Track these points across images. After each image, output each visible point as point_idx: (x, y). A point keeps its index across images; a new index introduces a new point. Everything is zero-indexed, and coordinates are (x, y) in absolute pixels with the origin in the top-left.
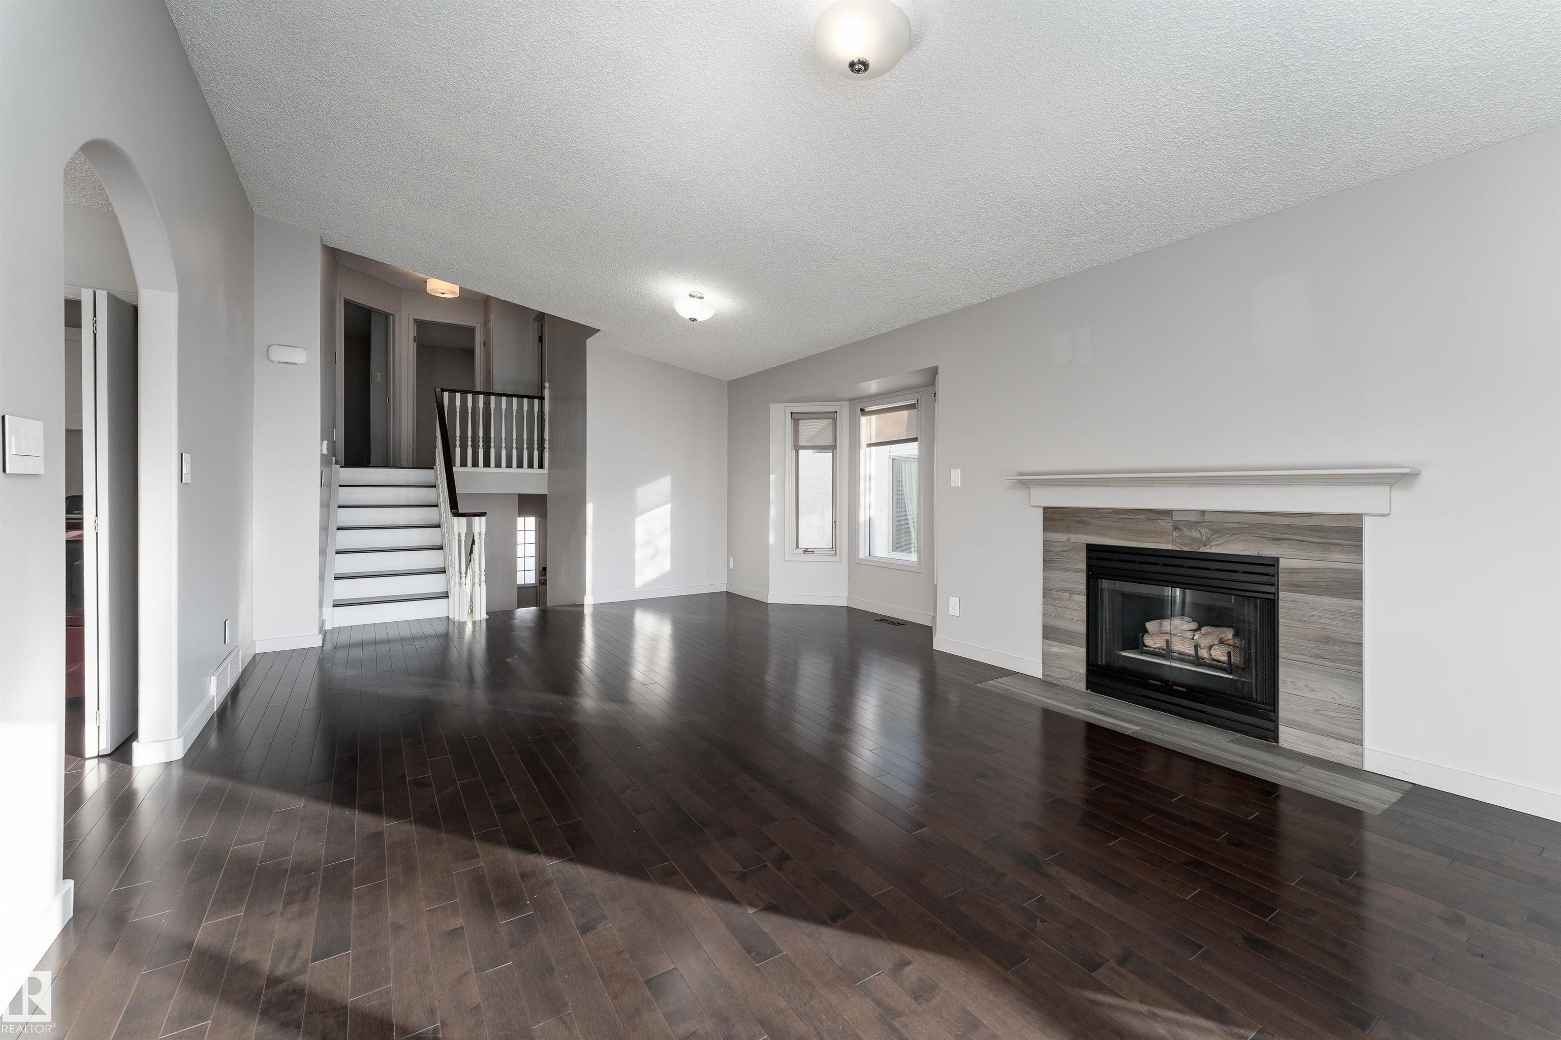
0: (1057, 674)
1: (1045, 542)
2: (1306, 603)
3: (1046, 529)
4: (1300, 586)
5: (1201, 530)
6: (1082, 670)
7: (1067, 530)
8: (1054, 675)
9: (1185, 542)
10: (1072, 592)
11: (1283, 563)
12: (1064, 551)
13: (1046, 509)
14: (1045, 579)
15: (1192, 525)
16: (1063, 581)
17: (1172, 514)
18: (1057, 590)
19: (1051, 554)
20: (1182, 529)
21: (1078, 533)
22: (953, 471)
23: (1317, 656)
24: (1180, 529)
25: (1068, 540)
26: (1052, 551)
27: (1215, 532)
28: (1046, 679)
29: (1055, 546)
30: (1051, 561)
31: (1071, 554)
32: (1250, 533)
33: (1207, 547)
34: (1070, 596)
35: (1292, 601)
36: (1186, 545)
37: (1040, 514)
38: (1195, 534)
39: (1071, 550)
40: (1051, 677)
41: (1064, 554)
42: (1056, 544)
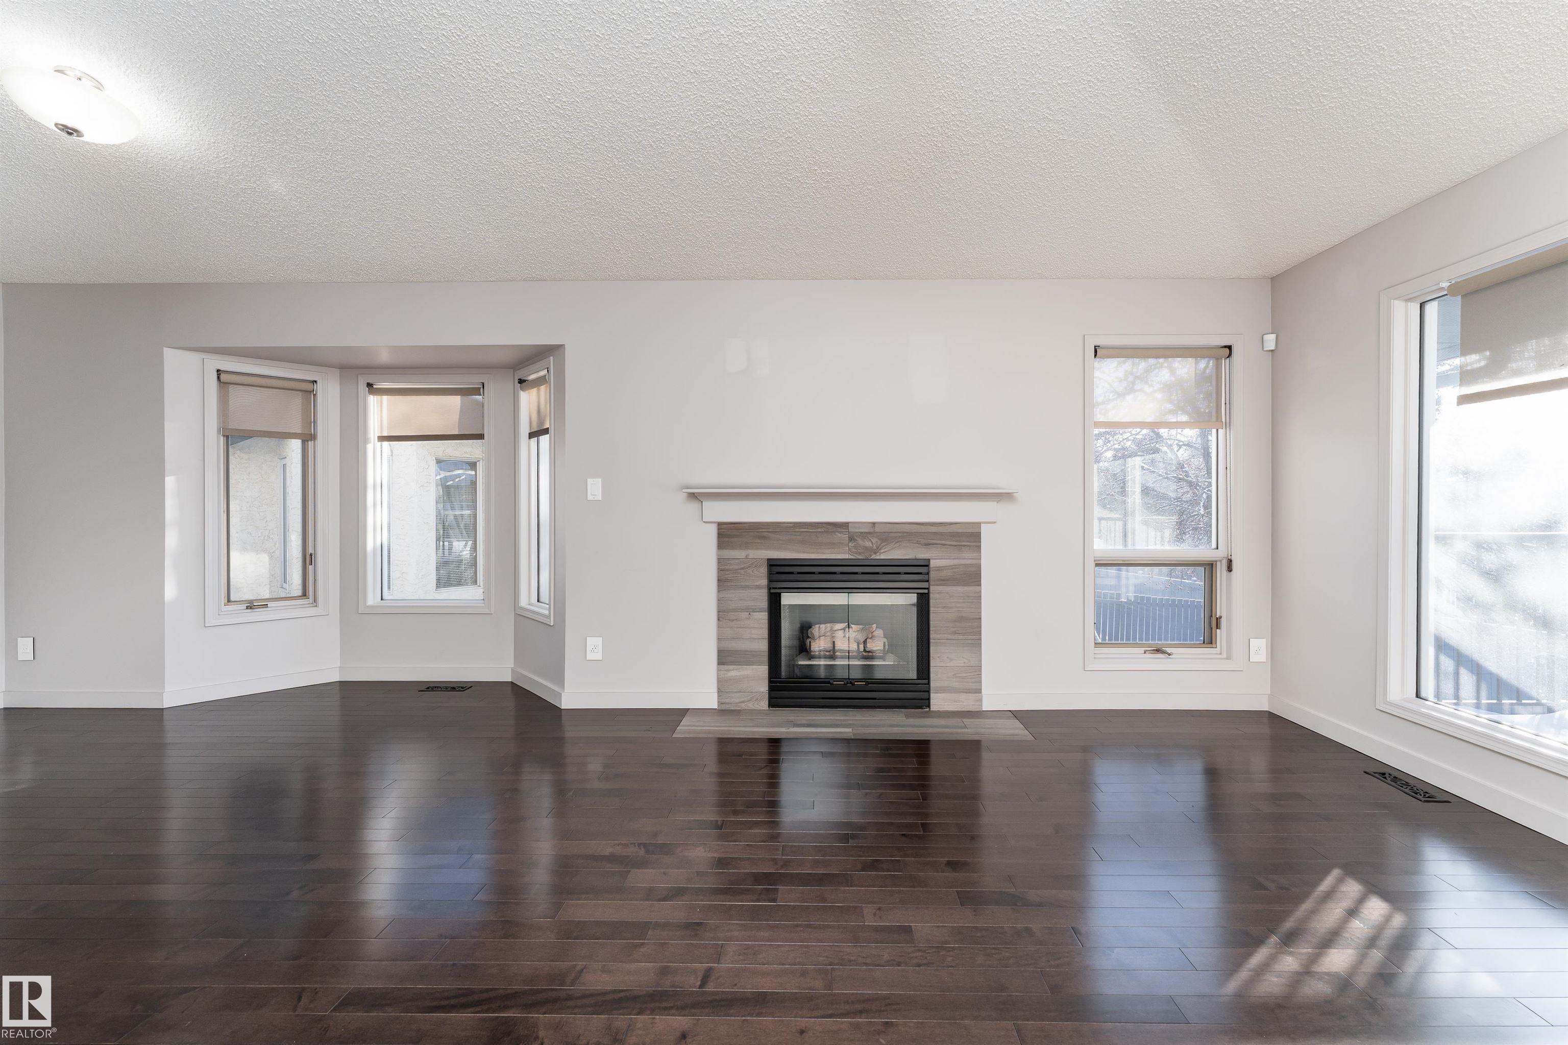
0: (735, 700)
1: (720, 561)
2: (947, 593)
3: (720, 546)
4: (944, 580)
5: (872, 540)
6: (764, 687)
7: (746, 546)
8: (732, 700)
9: (859, 551)
10: (751, 610)
11: (933, 564)
12: (742, 569)
13: (720, 525)
14: (720, 600)
15: (864, 535)
16: (741, 600)
17: (848, 526)
18: (735, 610)
19: (727, 573)
20: (856, 540)
21: (757, 549)
22: (590, 481)
23: (955, 633)
24: (855, 540)
25: (746, 556)
26: (728, 570)
27: (883, 540)
28: (723, 707)
29: (731, 564)
30: (727, 580)
31: (749, 571)
32: (909, 540)
33: (878, 554)
34: (750, 614)
35: (938, 593)
36: (860, 554)
37: (713, 531)
38: (868, 544)
39: (750, 567)
40: (728, 703)
41: (742, 572)
42: (732, 562)
